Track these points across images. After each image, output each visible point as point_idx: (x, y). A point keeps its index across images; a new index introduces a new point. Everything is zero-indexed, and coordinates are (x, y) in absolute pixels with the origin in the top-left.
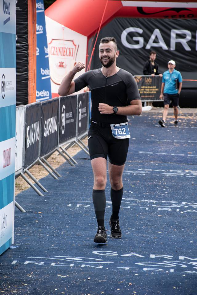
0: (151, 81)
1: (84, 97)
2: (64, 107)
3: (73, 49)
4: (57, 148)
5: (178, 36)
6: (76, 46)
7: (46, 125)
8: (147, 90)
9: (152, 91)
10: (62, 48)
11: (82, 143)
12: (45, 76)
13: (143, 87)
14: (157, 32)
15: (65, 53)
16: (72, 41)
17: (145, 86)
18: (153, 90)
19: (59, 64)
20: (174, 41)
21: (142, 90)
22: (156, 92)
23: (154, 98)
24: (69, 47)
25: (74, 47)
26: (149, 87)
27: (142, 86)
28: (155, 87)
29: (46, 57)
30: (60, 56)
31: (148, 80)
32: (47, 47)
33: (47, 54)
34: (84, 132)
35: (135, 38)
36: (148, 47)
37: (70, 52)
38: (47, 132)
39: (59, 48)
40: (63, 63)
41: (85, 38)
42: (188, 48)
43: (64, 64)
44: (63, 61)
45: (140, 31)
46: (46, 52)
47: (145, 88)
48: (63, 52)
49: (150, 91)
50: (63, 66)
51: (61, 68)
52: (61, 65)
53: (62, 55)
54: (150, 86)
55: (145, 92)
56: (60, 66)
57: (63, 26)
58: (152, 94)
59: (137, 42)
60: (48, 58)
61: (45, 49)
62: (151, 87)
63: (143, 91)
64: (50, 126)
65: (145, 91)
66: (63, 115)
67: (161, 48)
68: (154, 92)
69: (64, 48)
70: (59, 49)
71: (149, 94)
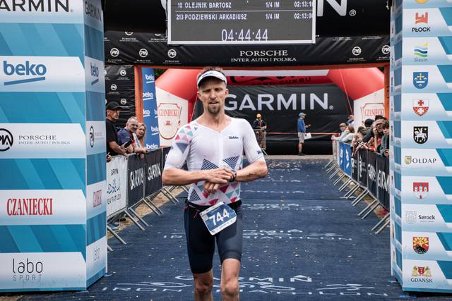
4: (161, 190)
5: (264, 99)
10: (168, 110)
12: (154, 132)
14: (247, 97)
15: (171, 114)
16: (176, 104)
19: (166, 123)
20: (260, 103)
24: (174, 109)
25: (178, 109)
30: (167, 117)
33: (157, 115)
35: (230, 102)
36: (241, 109)
37: (175, 113)
39: (166, 110)
41: (186, 102)
42: (271, 108)
43: (170, 123)
44: (169, 121)
45: (234, 97)
48: (169, 113)
51: (168, 126)
52: (168, 124)
57: (168, 93)
59: (232, 106)
60: (157, 118)
64: (154, 172)
67: (250, 109)
69: (170, 110)
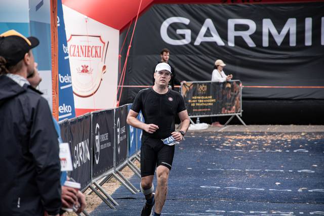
0: (206, 89)
1: (122, 112)
2: (98, 126)
3: (100, 47)
4: (90, 184)
5: (238, 27)
6: (104, 43)
7: (76, 151)
8: (200, 101)
9: (207, 102)
10: (86, 47)
11: (121, 176)
12: (65, 84)
13: (195, 98)
14: (209, 22)
15: (90, 53)
16: (100, 37)
17: (198, 96)
18: (209, 101)
19: (81, 69)
20: (232, 34)
21: (194, 101)
22: (212, 104)
23: (210, 112)
24: (95, 45)
25: (102, 45)
26: (203, 97)
27: (194, 96)
28: (211, 97)
29: (66, 58)
30: (82, 58)
31: (201, 87)
32: (66, 45)
33: (67, 55)
34: (123, 161)
35: (179, 32)
36: (197, 43)
37: (96, 52)
38: (78, 162)
39: (81, 46)
40: (87, 67)
41: (116, 33)
42: (251, 43)
43: (88, 69)
44: (86, 65)
45: (186, 21)
46: (65, 52)
47: (197, 99)
48: (87, 51)
49: (204, 103)
50: (87, 71)
51: (85, 74)
52: (85, 70)
53: (85, 56)
54: (204, 95)
55: (198, 104)
56: (83, 71)
57: (86, 17)
58: (207, 107)
59: (183, 36)
60: (68, 59)
61: (64, 47)
62: (206, 97)
63: (195, 103)
64: (81, 154)
65: (197, 102)
66: (97, 137)
67: (215, 43)
68: (210, 104)
69: (88, 47)
70: (81, 48)
71: (204, 107)
